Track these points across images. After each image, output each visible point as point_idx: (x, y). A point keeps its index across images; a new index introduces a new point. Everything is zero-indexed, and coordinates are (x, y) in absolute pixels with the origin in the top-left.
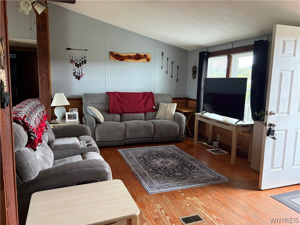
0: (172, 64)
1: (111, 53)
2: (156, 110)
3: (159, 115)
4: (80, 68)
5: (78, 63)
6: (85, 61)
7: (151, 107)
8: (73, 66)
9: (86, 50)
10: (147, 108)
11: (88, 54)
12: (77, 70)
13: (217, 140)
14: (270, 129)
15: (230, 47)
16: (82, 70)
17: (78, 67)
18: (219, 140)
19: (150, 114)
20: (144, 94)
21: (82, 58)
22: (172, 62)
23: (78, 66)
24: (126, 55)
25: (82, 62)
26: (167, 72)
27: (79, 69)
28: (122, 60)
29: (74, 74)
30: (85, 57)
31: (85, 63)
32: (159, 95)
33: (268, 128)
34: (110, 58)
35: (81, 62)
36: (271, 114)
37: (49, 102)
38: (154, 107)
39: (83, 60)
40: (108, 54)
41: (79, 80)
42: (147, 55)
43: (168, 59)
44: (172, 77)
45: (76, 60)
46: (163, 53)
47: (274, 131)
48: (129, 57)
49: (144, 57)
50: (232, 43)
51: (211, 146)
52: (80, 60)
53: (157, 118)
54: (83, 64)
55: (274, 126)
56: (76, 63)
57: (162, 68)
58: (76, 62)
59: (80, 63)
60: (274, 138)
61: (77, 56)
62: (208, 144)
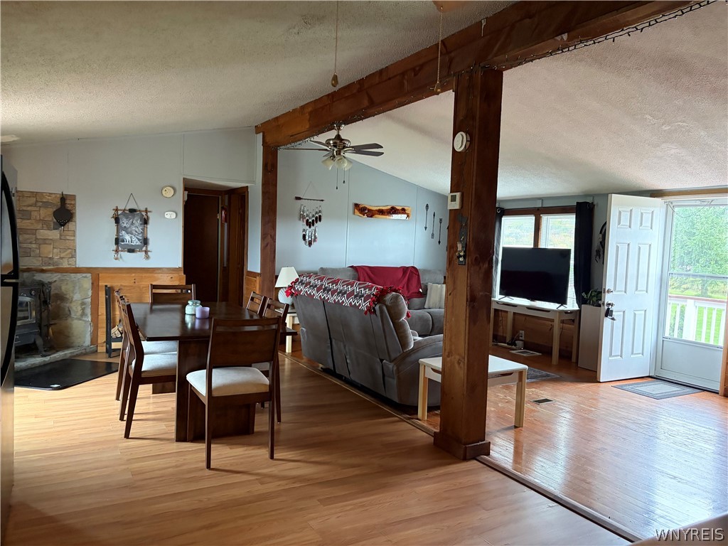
0: (441, 222)
1: (356, 205)
2: (424, 295)
3: (431, 303)
4: (313, 228)
5: (310, 220)
6: (320, 216)
7: (415, 290)
8: (302, 225)
9: (322, 200)
10: (411, 292)
11: (324, 207)
12: (309, 231)
13: (520, 338)
14: (608, 309)
15: (539, 205)
16: (315, 231)
17: (310, 227)
18: (523, 338)
19: (416, 301)
20: (405, 269)
21: (316, 213)
22: (441, 220)
23: (309, 224)
24: (378, 208)
25: (316, 218)
26: (433, 235)
27: (310, 230)
28: (371, 217)
29: (304, 237)
30: (320, 212)
31: (320, 220)
32: (425, 271)
33: (606, 308)
34: (354, 213)
35: (314, 219)
36: (608, 291)
37: (272, 282)
38: (421, 290)
39: (317, 215)
40: (351, 207)
41: (310, 246)
42: (406, 208)
43: (434, 215)
44: (439, 242)
45: (307, 216)
46: (427, 206)
47: (612, 311)
48: (381, 212)
49: (401, 212)
50: (542, 199)
51: (513, 347)
52: (313, 216)
53: (425, 307)
54: (317, 222)
55: (612, 305)
56: (307, 220)
57: (426, 228)
58: (307, 218)
59: (313, 221)
60: (613, 319)
61: (310, 209)
62: (508, 344)
